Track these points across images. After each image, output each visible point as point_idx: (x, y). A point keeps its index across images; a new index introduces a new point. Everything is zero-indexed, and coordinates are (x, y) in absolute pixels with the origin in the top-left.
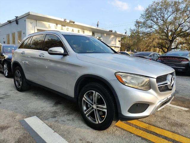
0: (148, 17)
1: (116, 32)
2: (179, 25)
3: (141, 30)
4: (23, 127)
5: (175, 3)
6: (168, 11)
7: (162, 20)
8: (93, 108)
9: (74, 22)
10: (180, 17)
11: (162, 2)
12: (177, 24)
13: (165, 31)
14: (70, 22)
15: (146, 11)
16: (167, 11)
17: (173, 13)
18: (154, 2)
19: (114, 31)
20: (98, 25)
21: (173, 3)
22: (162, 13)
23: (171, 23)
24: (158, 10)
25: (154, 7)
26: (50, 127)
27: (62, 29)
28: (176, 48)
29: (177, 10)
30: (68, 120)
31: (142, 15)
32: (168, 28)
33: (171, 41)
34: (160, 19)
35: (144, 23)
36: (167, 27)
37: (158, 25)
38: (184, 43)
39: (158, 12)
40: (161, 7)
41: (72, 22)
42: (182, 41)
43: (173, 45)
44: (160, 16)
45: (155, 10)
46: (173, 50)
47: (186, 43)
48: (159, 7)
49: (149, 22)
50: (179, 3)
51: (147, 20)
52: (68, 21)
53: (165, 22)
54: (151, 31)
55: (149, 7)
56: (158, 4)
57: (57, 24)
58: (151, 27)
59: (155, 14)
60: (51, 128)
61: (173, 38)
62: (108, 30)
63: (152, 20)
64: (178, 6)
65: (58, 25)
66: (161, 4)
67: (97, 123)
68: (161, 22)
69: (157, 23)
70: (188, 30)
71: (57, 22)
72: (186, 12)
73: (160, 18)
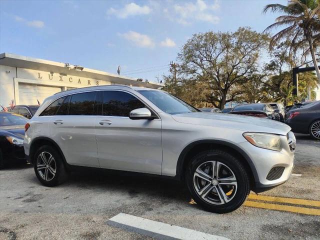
0: (188, 58)
1: (147, 81)
2: (234, 67)
3: (180, 76)
4: (120, 229)
5: (224, 36)
6: (216, 48)
7: (209, 61)
8: (212, 185)
9: (82, 69)
10: (233, 57)
11: (206, 35)
12: (231, 66)
13: (215, 76)
14: (75, 68)
15: (185, 48)
16: (214, 47)
17: (223, 50)
18: (195, 35)
19: (144, 81)
20: (119, 72)
21: (222, 36)
22: (207, 50)
23: (222, 65)
24: (202, 47)
25: (195, 42)
26: (158, 220)
27: (61, 80)
28: (232, 100)
29: (228, 46)
30: (173, 209)
31: (179, 55)
32: (218, 73)
33: (225, 91)
34: (205, 59)
35: (183, 67)
36: (216, 70)
37: (203, 68)
38: (242, 92)
39: (203, 49)
40: (206, 42)
41: (79, 68)
42: (239, 89)
43: (228, 96)
44: (205, 55)
45: (198, 47)
46: (227, 103)
47: (244, 92)
48: (203, 42)
49: (191, 65)
50: (229, 36)
51: (187, 62)
52: (72, 67)
53: (213, 63)
54: (195, 78)
55: (189, 43)
56: (201, 37)
57: (52, 73)
58: (194, 71)
59: (198, 53)
60: (162, 222)
61: (226, 85)
62: (136, 79)
63: (193, 61)
64: (228, 40)
65: (55, 74)
66: (205, 37)
67: (223, 203)
68: (207, 64)
69: (201, 66)
70: (245, 73)
71: (52, 69)
72: (239, 48)
73: (206, 57)
